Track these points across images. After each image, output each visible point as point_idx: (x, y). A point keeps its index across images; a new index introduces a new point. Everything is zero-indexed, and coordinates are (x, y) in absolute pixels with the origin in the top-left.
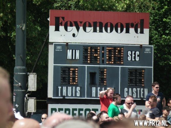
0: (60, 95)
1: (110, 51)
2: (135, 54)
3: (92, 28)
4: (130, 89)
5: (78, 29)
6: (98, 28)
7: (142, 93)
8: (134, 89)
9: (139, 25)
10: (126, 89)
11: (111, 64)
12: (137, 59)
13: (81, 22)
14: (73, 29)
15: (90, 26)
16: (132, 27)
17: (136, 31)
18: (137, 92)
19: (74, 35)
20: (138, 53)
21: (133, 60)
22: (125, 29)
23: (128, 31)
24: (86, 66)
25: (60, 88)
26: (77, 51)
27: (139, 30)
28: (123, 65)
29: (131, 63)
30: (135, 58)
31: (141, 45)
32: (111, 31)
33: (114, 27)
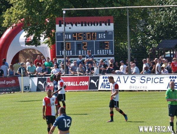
0: (60, 54)
1: (89, 35)
2: (103, 35)
3: (80, 24)
4: (101, 51)
5: (72, 25)
6: (84, 24)
7: (108, 52)
8: (103, 50)
9: (107, 22)
10: (98, 51)
11: (90, 40)
12: (104, 37)
13: (74, 22)
15: (79, 24)
16: (103, 23)
17: (106, 25)
18: (105, 52)
19: (70, 28)
21: (102, 37)
22: (99, 24)
23: (101, 25)
24: (75, 41)
25: (60, 51)
26: (69, 35)
27: (107, 24)
28: (96, 40)
29: (101, 39)
30: (103, 37)
31: (106, 31)
32: (91, 25)
33: (93, 23)
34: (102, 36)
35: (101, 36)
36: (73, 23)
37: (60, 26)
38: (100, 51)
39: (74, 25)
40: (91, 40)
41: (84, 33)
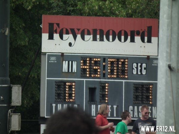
1: (112, 63)
2: (141, 66)
4: (136, 107)
6: (98, 37)
9: (146, 33)
10: (131, 108)
11: (114, 78)
12: (144, 72)
13: (79, 30)
14: (69, 38)
15: (89, 34)
16: (138, 35)
17: (143, 40)
20: (144, 65)
21: (139, 73)
22: (129, 38)
24: (85, 80)
25: (54, 105)
26: (74, 62)
28: (127, 79)
29: (137, 77)
30: (141, 71)
31: (148, 56)
32: (114, 39)
33: (117, 35)
34: (139, 68)
35: (137, 68)
36: (76, 31)
37: (51, 37)
38: (134, 108)
39: (79, 36)
40: (118, 77)
41: (104, 59)
